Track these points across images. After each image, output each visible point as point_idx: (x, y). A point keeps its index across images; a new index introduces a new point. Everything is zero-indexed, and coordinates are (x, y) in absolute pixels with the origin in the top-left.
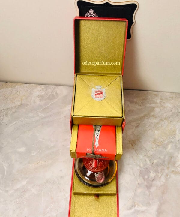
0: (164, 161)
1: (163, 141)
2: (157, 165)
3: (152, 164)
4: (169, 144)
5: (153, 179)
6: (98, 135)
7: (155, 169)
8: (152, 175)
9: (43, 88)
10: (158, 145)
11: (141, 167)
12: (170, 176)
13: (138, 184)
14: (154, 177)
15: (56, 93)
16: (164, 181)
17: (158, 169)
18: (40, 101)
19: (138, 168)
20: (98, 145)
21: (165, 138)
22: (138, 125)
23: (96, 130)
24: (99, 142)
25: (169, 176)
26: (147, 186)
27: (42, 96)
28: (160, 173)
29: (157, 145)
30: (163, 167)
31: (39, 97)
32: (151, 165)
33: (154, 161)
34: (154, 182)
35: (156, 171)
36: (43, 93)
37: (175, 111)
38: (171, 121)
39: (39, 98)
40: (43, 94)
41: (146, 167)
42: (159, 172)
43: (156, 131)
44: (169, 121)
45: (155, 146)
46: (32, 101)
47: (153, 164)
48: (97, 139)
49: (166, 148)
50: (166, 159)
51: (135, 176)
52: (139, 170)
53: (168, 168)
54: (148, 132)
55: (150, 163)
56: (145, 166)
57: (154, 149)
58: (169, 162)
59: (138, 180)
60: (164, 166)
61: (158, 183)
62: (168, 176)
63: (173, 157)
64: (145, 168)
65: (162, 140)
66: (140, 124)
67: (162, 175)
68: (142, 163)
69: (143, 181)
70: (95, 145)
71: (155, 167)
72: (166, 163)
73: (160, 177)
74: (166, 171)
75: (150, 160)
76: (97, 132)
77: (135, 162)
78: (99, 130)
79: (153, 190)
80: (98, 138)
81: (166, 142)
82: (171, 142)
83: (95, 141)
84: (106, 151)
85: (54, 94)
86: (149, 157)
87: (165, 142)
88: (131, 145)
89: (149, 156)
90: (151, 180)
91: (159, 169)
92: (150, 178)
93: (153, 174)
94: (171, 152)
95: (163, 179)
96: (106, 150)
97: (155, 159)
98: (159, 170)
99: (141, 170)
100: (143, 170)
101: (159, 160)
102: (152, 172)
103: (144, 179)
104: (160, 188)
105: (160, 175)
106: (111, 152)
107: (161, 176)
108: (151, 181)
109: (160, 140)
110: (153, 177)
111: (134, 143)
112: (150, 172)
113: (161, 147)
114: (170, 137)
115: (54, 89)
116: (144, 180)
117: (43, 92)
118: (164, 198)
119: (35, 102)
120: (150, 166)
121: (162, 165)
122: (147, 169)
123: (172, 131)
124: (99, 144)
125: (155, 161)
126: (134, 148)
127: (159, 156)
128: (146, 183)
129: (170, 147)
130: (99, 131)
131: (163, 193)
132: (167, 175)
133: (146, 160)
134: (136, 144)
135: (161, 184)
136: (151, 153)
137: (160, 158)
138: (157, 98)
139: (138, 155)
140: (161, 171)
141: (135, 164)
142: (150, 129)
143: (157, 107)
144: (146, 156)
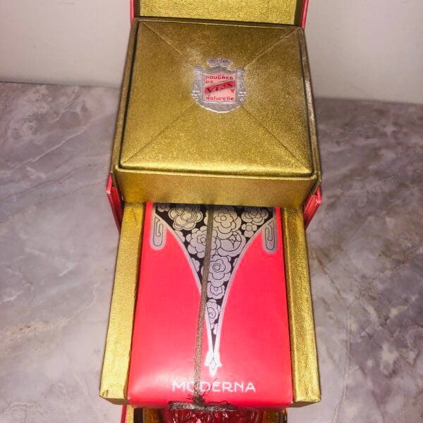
1: (413, 247)
2: (401, 323)
3: (386, 320)
5: (390, 370)
6: (216, 322)
7: (395, 335)
8: (388, 355)
9: (43, 95)
10: (399, 262)
11: (351, 332)
13: (347, 387)
14: (395, 363)
15: (84, 109)
17: (404, 337)
18: (35, 132)
19: (343, 336)
20: (220, 365)
21: (418, 239)
23: (208, 299)
24: (221, 351)
26: (373, 394)
27: (40, 119)
28: (411, 350)
29: (394, 259)
30: (420, 328)
31: (30, 122)
32: (381, 325)
33: (389, 311)
34: (397, 380)
35: (400, 344)
36: (44, 108)
39: (32, 124)
40: (44, 111)
41: (367, 330)
42: (409, 344)
43: (387, 219)
45: (388, 265)
46: (9, 133)
47: (388, 321)
48: (214, 337)
51: (334, 361)
52: (346, 342)
54: (366, 223)
55: (379, 317)
56: (364, 330)
57: (388, 273)
59: (346, 376)
64: (363, 334)
65: (410, 245)
66: (339, 198)
67: (418, 356)
68: (352, 317)
69: (360, 377)
70: (207, 363)
71: (395, 331)
73: (412, 362)
75: (378, 310)
76: (212, 305)
77: (331, 318)
78: (220, 297)
79: (395, 405)
80: (218, 332)
81: (421, 251)
83: (206, 349)
84: (253, 388)
85: (78, 110)
86: (375, 299)
87: (418, 252)
90: (386, 372)
91: (407, 337)
92: (381, 368)
93: (391, 351)
96: (251, 387)
97: (394, 306)
98: (409, 342)
99: (352, 341)
100: (360, 341)
101: (406, 307)
102: (385, 346)
103: (362, 369)
104: (415, 397)
105: (412, 355)
106: (272, 396)
107: (415, 360)
108: (385, 376)
109: (403, 246)
110: (391, 362)
111: (327, 256)
112: (381, 347)
113: (407, 265)
115: (78, 97)
116: (365, 374)
117: (44, 105)
119: (17, 136)
120: (380, 328)
121: (415, 322)
122: (370, 336)
124: (222, 360)
125: (394, 312)
126: (326, 273)
127: (404, 296)
128: (369, 384)
130: (219, 302)
133: (365, 310)
134: (330, 261)
135: (417, 385)
136: (380, 287)
137: (406, 301)
138: (383, 121)
139: (341, 292)
140: (415, 342)
141: (331, 321)
142: (369, 214)
143: (388, 147)
144: (364, 295)
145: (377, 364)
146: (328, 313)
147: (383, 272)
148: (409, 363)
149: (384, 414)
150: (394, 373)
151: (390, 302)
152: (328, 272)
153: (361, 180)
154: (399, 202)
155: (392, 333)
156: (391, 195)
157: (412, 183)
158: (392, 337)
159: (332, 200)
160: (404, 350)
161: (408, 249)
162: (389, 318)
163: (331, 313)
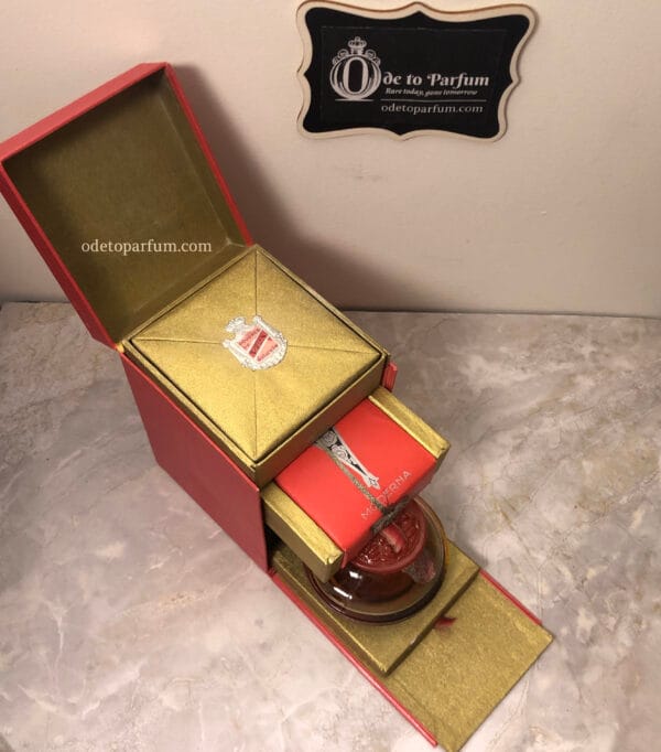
0: (623, 571)
1: (615, 496)
2: (600, 586)
3: (583, 582)
4: (636, 509)
5: (588, 638)
6: (349, 456)
7: (593, 599)
8: (585, 622)
10: (598, 514)
11: (542, 597)
12: (648, 624)
14: (593, 630)
16: (628, 643)
17: (603, 601)
19: (534, 601)
21: (620, 485)
22: (521, 444)
25: (644, 626)
26: (568, 664)
28: (611, 615)
29: (592, 511)
30: (622, 591)
32: (578, 588)
33: (586, 571)
34: (594, 649)
35: (598, 609)
37: (648, 385)
38: (635, 423)
41: (561, 594)
42: (609, 609)
43: (585, 463)
44: (631, 423)
45: (585, 517)
47: (585, 583)
49: (626, 523)
50: (631, 561)
52: (537, 607)
53: (639, 596)
54: (560, 468)
55: (575, 579)
56: (557, 594)
57: (585, 528)
58: (642, 575)
60: (625, 589)
61: (607, 652)
62: (640, 623)
63: (655, 555)
64: (557, 598)
65: (611, 494)
66: (526, 438)
67: (619, 622)
68: (544, 580)
71: (593, 595)
72: (630, 576)
73: (612, 629)
74: (633, 606)
75: (573, 571)
77: (519, 580)
79: (591, 677)
81: (624, 500)
82: (644, 499)
86: (569, 558)
87: (621, 502)
88: (500, 517)
89: (570, 554)
90: (583, 641)
91: (607, 601)
92: (578, 636)
93: (588, 617)
94: (645, 537)
95: (624, 637)
97: (592, 566)
98: (609, 606)
99: (543, 606)
100: (552, 605)
101: (605, 568)
102: (582, 612)
104: (616, 668)
105: (612, 621)
107: (616, 627)
108: (582, 645)
109: (603, 495)
110: (588, 629)
111: (513, 509)
112: (578, 614)
113: (608, 518)
114: (637, 483)
116: (560, 643)
118: (632, 705)
120: (576, 591)
121: (617, 584)
122: (565, 601)
123: (643, 458)
125: (592, 573)
126: (512, 529)
127: (604, 554)
128: (564, 654)
129: (638, 516)
131: (630, 688)
132: (638, 621)
133: (559, 571)
134: (518, 514)
135: (618, 655)
136: (575, 543)
137: (606, 559)
138: (580, 339)
139: (531, 552)
140: (616, 606)
141: (520, 584)
142: (564, 457)
143: (584, 372)
144: (557, 554)
145: (573, 632)
146: (516, 575)
147: (579, 526)
148: (609, 631)
149: (580, 686)
150: (592, 641)
151: (587, 561)
152: (515, 527)
153: (553, 416)
154: (598, 441)
155: (590, 597)
156: (589, 433)
157: (615, 418)
158: (590, 601)
159: (519, 441)
160: (603, 616)
161: (609, 498)
162: (586, 579)
163: (520, 576)
